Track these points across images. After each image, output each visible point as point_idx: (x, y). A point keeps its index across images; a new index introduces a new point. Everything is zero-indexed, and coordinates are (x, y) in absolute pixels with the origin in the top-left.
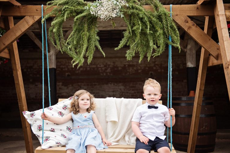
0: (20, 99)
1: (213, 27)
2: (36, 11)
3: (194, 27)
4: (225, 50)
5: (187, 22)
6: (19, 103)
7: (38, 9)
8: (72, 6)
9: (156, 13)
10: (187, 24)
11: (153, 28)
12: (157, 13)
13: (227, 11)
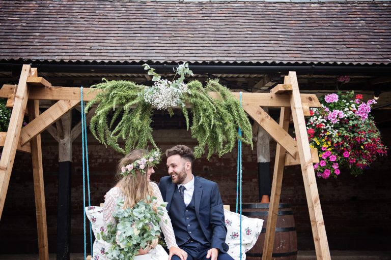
0: (38, 207)
1: (289, 120)
2: (73, 95)
3: (268, 119)
4: (302, 150)
5: (260, 113)
6: (37, 212)
7: (76, 92)
8: (121, 91)
9: (223, 103)
10: (260, 115)
11: (221, 119)
12: (225, 103)
13: (304, 104)
